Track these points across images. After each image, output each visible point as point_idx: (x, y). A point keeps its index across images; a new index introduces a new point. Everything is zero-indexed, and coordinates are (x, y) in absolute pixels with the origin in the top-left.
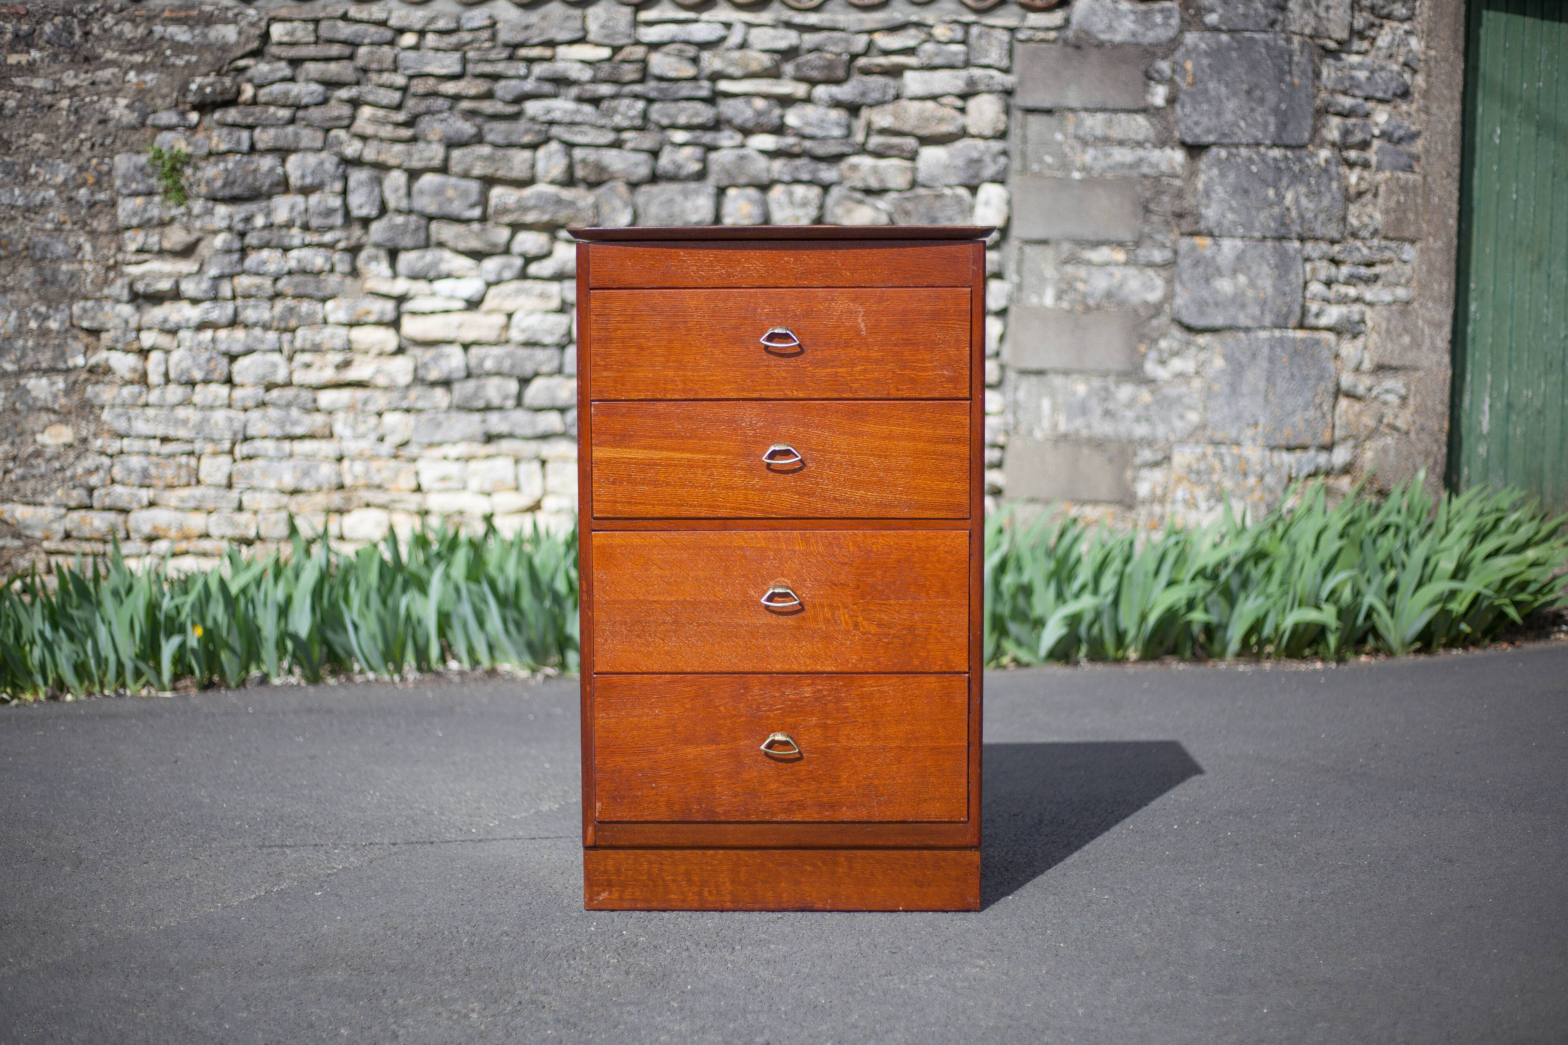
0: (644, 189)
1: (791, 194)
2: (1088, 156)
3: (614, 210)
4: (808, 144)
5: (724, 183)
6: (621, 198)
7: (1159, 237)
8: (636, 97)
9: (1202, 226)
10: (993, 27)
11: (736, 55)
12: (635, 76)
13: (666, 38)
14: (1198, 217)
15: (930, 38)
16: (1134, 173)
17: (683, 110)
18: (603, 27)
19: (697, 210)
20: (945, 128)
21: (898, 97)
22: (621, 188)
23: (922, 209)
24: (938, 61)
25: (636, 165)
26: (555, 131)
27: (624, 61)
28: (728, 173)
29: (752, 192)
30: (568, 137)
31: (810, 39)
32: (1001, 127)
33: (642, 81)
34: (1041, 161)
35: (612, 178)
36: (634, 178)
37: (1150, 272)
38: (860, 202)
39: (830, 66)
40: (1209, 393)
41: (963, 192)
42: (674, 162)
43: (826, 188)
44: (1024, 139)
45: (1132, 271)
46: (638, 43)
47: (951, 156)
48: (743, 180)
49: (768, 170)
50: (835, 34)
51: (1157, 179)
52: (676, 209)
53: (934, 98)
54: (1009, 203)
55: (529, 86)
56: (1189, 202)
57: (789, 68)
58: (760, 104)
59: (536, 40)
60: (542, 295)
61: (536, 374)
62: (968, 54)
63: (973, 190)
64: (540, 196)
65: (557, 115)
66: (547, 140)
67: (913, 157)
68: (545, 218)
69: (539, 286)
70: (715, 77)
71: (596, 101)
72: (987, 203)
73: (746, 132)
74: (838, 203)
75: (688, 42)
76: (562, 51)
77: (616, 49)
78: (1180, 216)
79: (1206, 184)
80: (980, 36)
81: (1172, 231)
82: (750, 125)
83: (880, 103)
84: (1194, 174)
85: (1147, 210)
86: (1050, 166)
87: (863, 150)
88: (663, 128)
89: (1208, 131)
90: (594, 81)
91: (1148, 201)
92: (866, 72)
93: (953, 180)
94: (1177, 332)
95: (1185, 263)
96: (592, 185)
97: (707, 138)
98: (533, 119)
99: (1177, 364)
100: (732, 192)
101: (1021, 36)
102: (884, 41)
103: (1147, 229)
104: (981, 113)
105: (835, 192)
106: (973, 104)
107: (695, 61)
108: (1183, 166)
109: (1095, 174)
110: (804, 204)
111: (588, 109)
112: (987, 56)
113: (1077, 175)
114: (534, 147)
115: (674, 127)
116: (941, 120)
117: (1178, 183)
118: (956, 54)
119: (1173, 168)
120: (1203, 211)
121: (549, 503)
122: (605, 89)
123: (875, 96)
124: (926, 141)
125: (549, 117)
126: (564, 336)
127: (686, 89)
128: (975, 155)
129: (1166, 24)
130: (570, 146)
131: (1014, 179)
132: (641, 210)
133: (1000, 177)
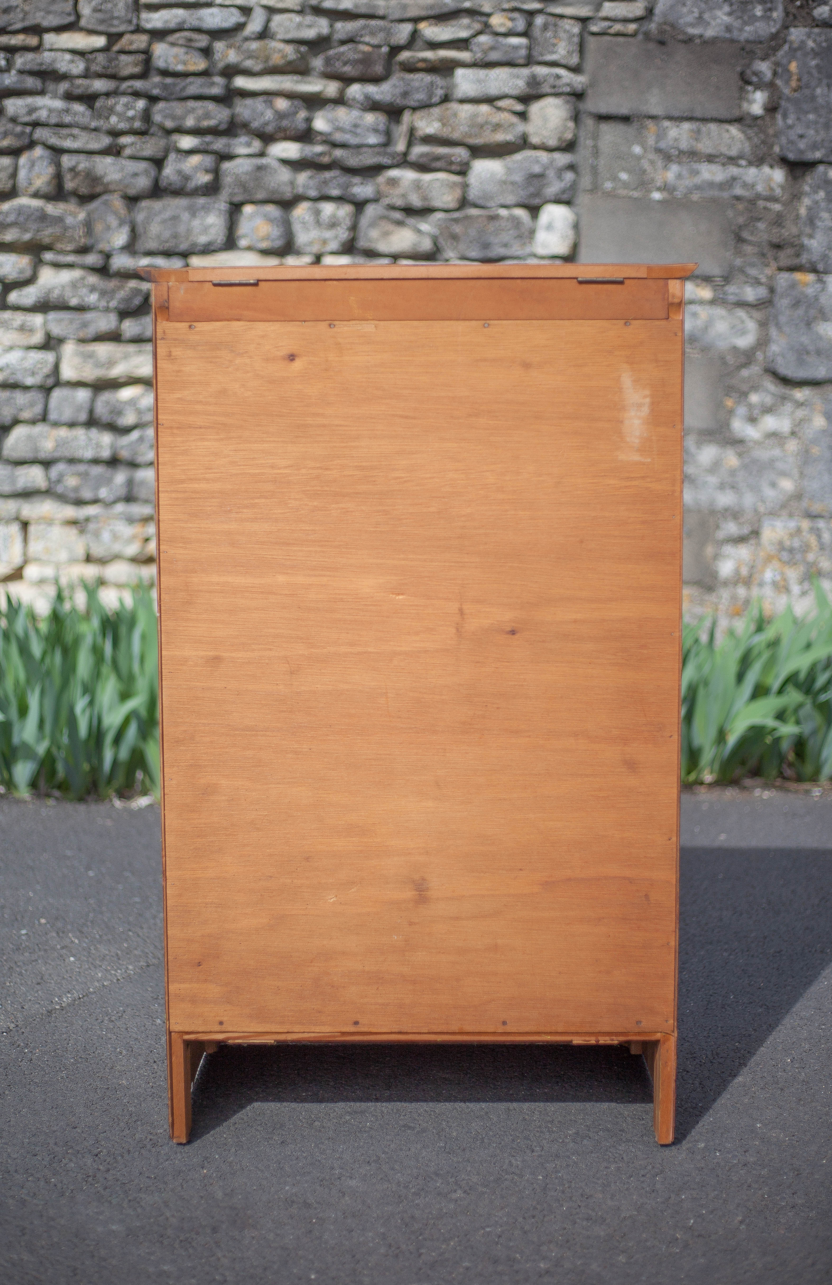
0: (144, 204)
1: (317, 213)
2: (671, 173)
3: (108, 228)
4: (338, 153)
5: (238, 199)
6: (116, 213)
7: (753, 272)
8: (137, 94)
9: (804, 259)
10: (561, 16)
11: (254, 45)
12: (137, 70)
13: (172, 25)
14: (800, 249)
15: (486, 28)
16: (726, 195)
17: (193, 110)
18: (96, 10)
19: (206, 230)
20: (501, 137)
21: (446, 99)
22: (117, 202)
23: (473, 232)
24: (494, 56)
25: (136, 175)
26: (39, 133)
27: (122, 52)
28: (244, 187)
29: (271, 210)
30: (54, 141)
31: (343, 28)
32: (569, 136)
33: (143, 75)
34: (615, 178)
35: (106, 191)
36: (132, 192)
37: (741, 313)
38: (400, 223)
39: (366, 60)
40: (805, 457)
41: (520, 213)
42: (179, 172)
43: (360, 205)
44: (596, 152)
45: (719, 311)
46: (139, 30)
47: (509, 171)
48: (260, 196)
49: (292, 183)
50: (373, 23)
51: (752, 202)
52: (182, 229)
53: (490, 100)
54: (576, 227)
55: (9, 80)
56: (790, 230)
57: (318, 63)
58: (282, 104)
59: (18, 26)
60: (22, 329)
61: (16, 422)
62: (530, 48)
63: (534, 210)
64: (20, 211)
65: (43, 115)
66: (31, 145)
67: (463, 171)
68: (27, 237)
69: (19, 318)
70: (230, 72)
71: (89, 99)
72: (549, 227)
73: (267, 138)
74: (373, 225)
75: (199, 30)
76: (50, 39)
77: (114, 38)
78: (778, 247)
79: (809, 209)
80: (545, 27)
81: (767, 265)
82: (270, 129)
83: (425, 106)
84: (796, 197)
85: (740, 240)
86: (626, 185)
87: (404, 162)
88: (169, 132)
89: (815, 147)
90: (87, 75)
91: (740, 227)
92: (410, 68)
93: (510, 199)
94: (770, 385)
95: (783, 303)
96: (85, 199)
97: (219, 144)
98: (14, 120)
99: (770, 423)
100: (248, 209)
101: (594, 28)
102: (430, 31)
103: (738, 262)
104: (545, 119)
105: (371, 211)
106: (535, 108)
107: (207, 52)
108: (782, 187)
109: (678, 194)
110: (333, 225)
111: (78, 108)
112: (553, 52)
113: (657, 196)
114: (15, 152)
115: (180, 130)
116: (497, 127)
117: (777, 207)
118: (516, 48)
119: (772, 189)
120: (806, 241)
121: (31, 572)
122: (99, 85)
123: (420, 96)
124: (478, 151)
125: (34, 117)
126: (48, 376)
127: (195, 87)
128: (537, 169)
129: (766, 18)
130: (57, 151)
131: (583, 199)
132: (140, 229)
133: (565, 197)
